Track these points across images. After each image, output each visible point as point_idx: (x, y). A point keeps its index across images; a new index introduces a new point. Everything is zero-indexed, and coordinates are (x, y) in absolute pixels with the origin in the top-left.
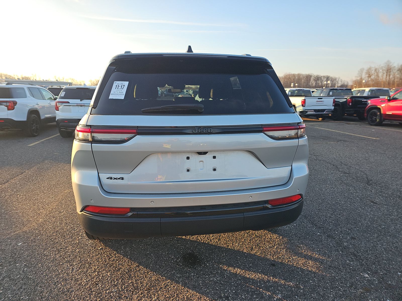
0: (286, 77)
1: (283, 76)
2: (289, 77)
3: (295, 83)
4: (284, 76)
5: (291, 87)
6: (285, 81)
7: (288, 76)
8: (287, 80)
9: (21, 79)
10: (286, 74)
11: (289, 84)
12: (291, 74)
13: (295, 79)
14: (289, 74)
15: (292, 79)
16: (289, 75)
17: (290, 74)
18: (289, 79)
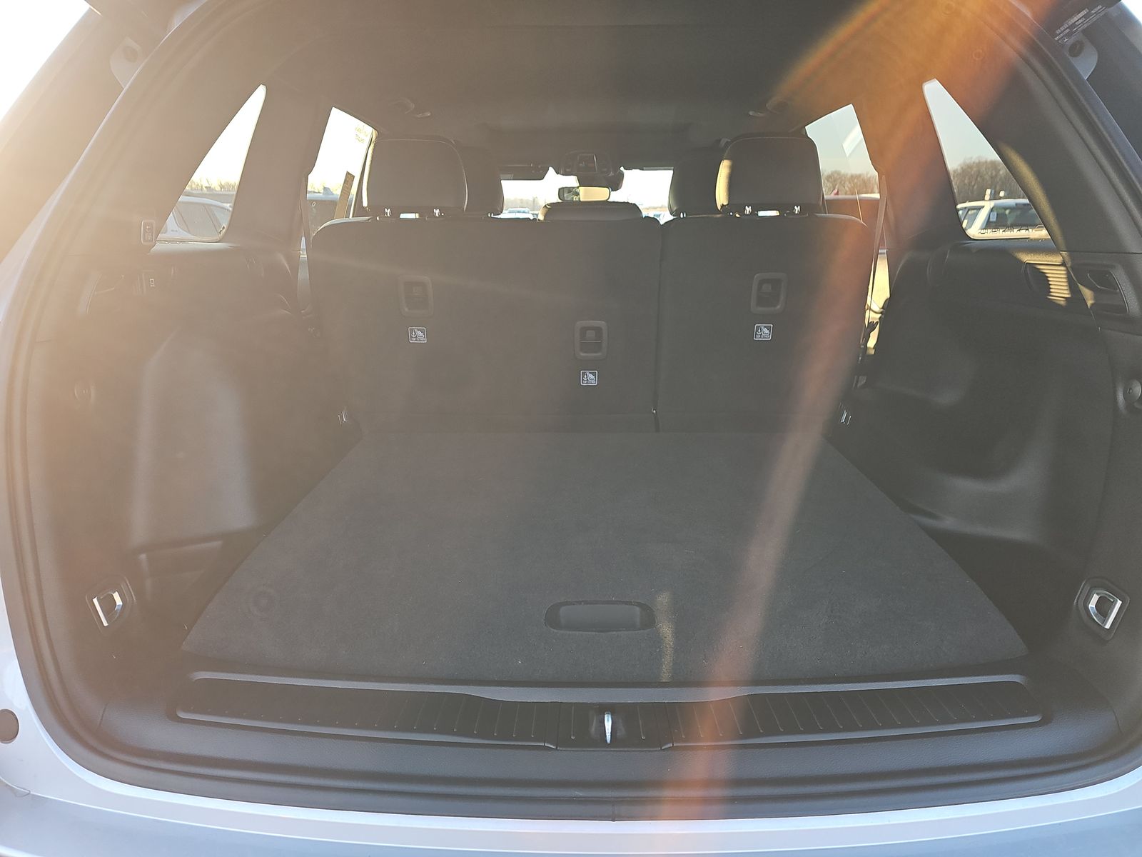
0: (969, 170)
1: (959, 168)
2: (979, 172)
3: (998, 188)
4: (962, 168)
5: (1000, 198)
6: (965, 184)
7: (975, 169)
8: (969, 179)
9: (218, 188)
10: (968, 162)
11: (975, 193)
12: (986, 162)
13: (996, 175)
14: (977, 161)
15: (987, 177)
16: (979, 164)
17: (983, 160)
18: (977, 176)
